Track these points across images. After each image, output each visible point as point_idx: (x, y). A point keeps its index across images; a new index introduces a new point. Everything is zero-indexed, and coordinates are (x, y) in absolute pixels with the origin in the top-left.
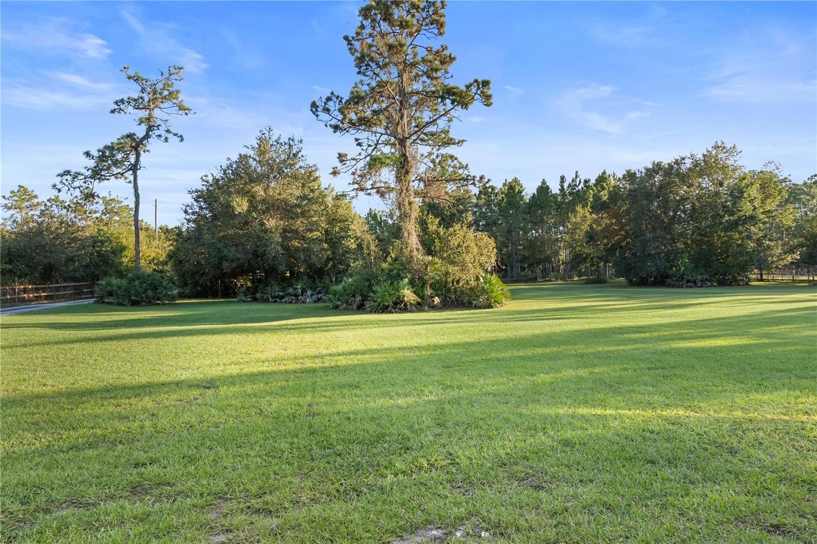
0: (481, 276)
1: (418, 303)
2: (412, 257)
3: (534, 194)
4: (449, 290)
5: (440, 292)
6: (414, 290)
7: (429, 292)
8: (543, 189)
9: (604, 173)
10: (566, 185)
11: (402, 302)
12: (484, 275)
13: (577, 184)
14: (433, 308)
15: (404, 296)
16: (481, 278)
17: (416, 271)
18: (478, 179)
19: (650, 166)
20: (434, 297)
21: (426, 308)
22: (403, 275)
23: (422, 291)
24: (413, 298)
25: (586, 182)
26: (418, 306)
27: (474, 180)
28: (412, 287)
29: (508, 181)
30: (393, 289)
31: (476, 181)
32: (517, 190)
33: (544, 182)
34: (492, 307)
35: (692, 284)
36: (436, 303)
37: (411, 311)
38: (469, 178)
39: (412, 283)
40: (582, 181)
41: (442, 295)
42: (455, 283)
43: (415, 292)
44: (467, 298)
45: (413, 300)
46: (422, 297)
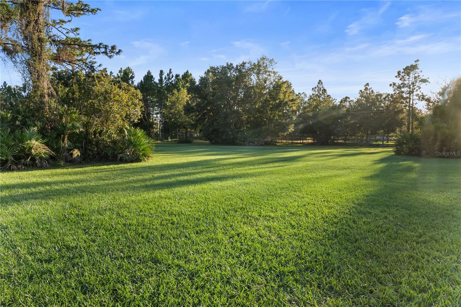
0: (126, 129)
1: (51, 157)
2: (42, 103)
3: (142, 81)
4: (90, 142)
5: (78, 145)
6: (45, 141)
7: (66, 143)
8: (149, 77)
9: (187, 72)
10: (164, 77)
11: (28, 155)
12: (129, 128)
13: (171, 77)
14: (71, 162)
15: (31, 148)
16: (126, 131)
17: (49, 120)
18: (110, 48)
19: (225, 65)
20: (72, 150)
21: (62, 163)
22: (29, 123)
23: (57, 143)
24: (44, 151)
25: (177, 76)
26: (51, 161)
27: (106, 49)
28: (43, 138)
29: (123, 69)
30: (14, 140)
31: (108, 51)
32: (130, 76)
33: (149, 73)
34: (140, 161)
35: (252, 144)
36: (75, 156)
37: (42, 168)
38: (102, 46)
39: (43, 133)
40: (174, 75)
41: (82, 147)
42: (98, 135)
43: (47, 144)
44: (110, 152)
45: (45, 153)
46: (57, 150)
